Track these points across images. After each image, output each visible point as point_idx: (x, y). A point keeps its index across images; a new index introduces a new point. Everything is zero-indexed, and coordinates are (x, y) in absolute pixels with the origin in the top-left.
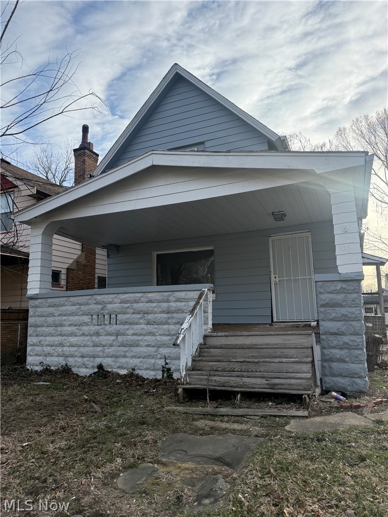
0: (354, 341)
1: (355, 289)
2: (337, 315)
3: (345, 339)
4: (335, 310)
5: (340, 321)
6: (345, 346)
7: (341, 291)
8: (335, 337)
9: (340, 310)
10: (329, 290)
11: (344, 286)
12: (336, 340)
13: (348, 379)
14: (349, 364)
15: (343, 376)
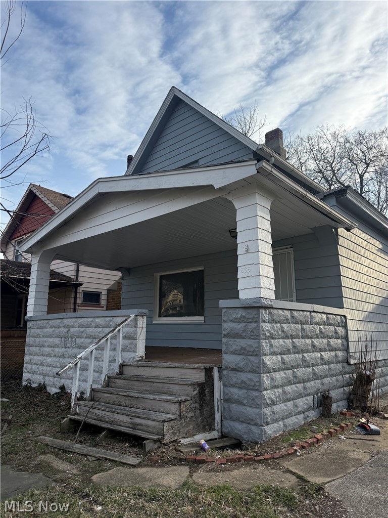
0: (251, 380)
1: (254, 317)
2: (237, 348)
3: (244, 376)
4: (235, 341)
5: (240, 354)
6: (243, 385)
7: (242, 319)
8: (235, 373)
9: (240, 342)
10: (231, 319)
11: (244, 314)
12: (235, 377)
13: (245, 425)
14: (246, 407)
15: (241, 422)
